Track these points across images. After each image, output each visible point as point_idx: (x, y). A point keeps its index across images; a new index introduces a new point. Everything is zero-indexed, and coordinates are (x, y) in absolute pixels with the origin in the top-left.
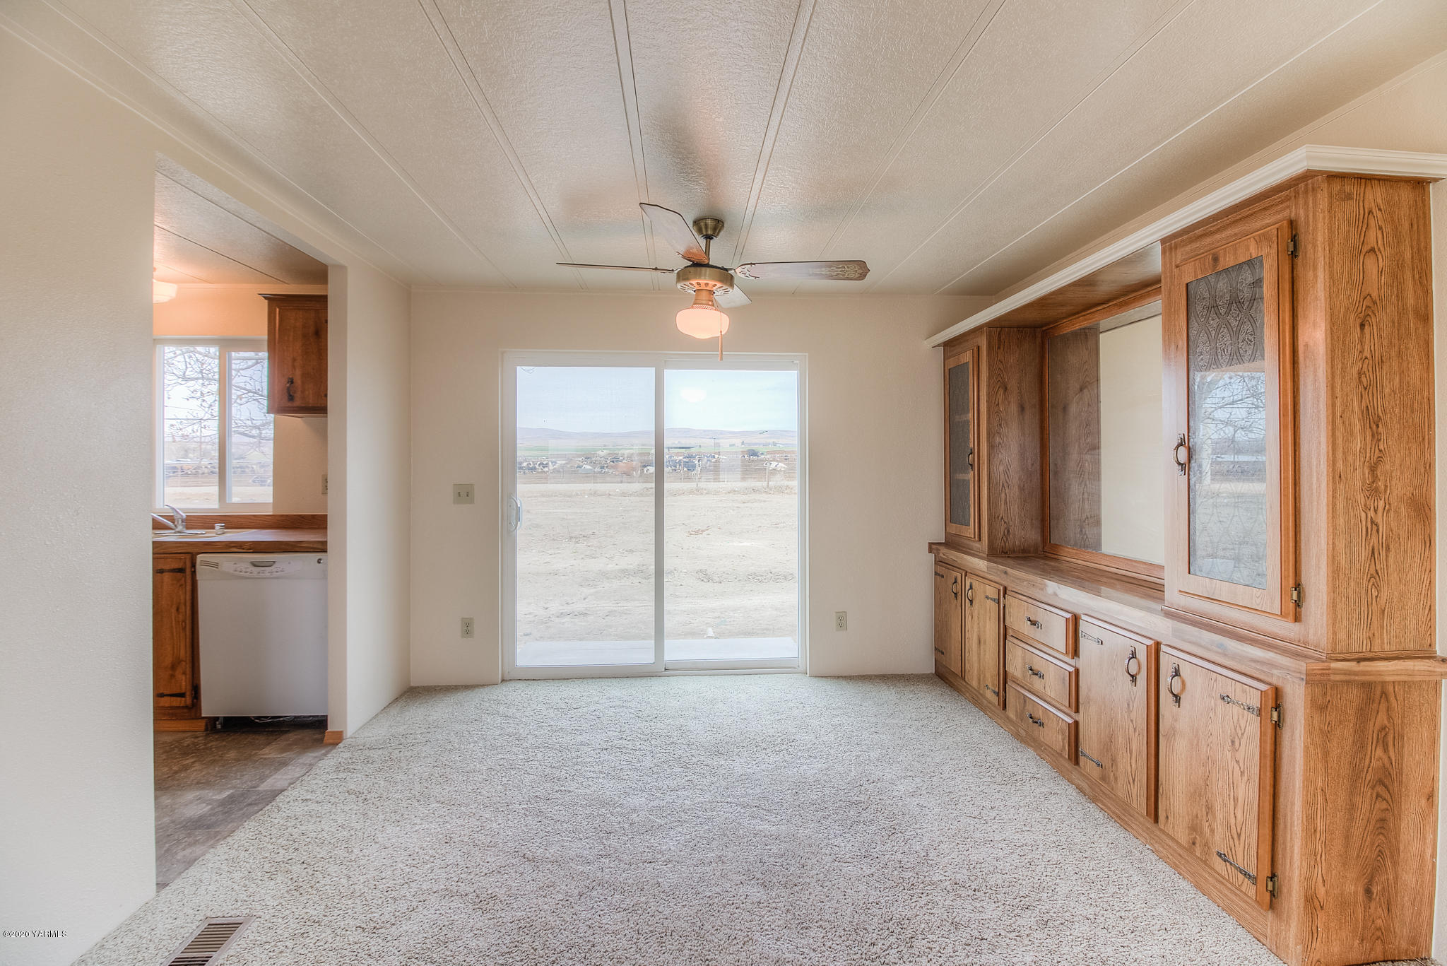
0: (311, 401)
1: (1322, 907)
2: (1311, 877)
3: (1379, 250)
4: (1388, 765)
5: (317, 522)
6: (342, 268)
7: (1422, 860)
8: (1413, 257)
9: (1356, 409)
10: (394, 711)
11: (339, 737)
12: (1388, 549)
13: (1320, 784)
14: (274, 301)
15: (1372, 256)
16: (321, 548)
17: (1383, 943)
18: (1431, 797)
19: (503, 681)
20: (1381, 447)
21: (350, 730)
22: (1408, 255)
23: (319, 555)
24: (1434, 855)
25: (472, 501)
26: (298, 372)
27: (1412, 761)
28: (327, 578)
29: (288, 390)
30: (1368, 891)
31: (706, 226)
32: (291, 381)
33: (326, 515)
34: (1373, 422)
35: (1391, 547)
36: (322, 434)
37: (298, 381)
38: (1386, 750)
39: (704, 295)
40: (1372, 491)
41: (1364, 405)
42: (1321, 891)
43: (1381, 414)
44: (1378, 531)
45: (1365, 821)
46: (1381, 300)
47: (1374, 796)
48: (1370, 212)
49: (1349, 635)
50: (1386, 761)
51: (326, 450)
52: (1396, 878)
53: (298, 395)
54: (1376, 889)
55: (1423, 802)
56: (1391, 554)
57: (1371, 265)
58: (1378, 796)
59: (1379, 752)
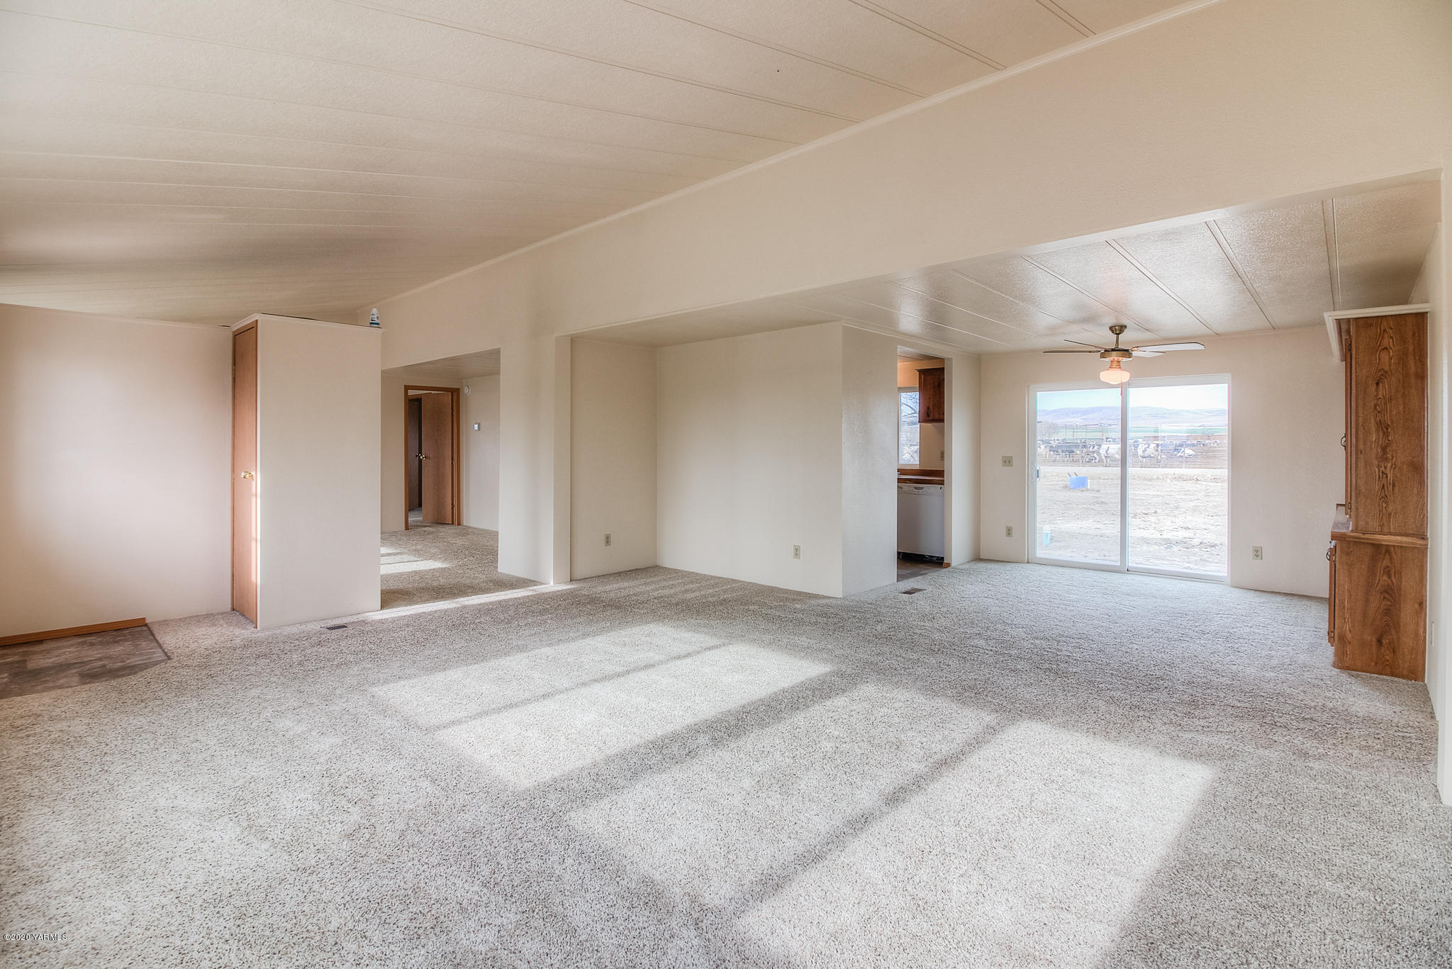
0: (937, 416)
1: (1349, 643)
2: (1342, 627)
3: (1391, 348)
4: (1391, 584)
5: (940, 473)
6: (950, 359)
7: (1417, 634)
8: (1414, 349)
9: (1373, 422)
10: (973, 563)
11: (948, 565)
12: (1394, 485)
13: (1346, 587)
14: (922, 372)
15: (1386, 352)
16: (942, 483)
17: (1391, 668)
18: (1422, 604)
19: (1028, 562)
20: (1390, 439)
21: (953, 564)
22: (1411, 348)
23: (941, 486)
24: (1425, 632)
25: (1012, 466)
26: (931, 403)
27: (1408, 584)
28: (944, 496)
29: (927, 411)
30: (1379, 642)
31: (1116, 330)
32: (928, 408)
33: (944, 471)
34: (1384, 428)
35: (1396, 485)
36: (942, 432)
37: (931, 407)
38: (1389, 577)
39: (1115, 364)
40: (1383, 458)
41: (1378, 419)
42: (1349, 636)
43: (1389, 423)
44: (1387, 477)
45: (1376, 609)
46: (1391, 371)
47: (1382, 598)
48: (1385, 331)
49: (1367, 523)
50: (1390, 582)
51: (944, 440)
52: (1399, 638)
53: (931, 414)
54: (1385, 641)
55: (1416, 606)
56: (1396, 489)
57: (1385, 356)
58: (1384, 598)
59: (1385, 578)
